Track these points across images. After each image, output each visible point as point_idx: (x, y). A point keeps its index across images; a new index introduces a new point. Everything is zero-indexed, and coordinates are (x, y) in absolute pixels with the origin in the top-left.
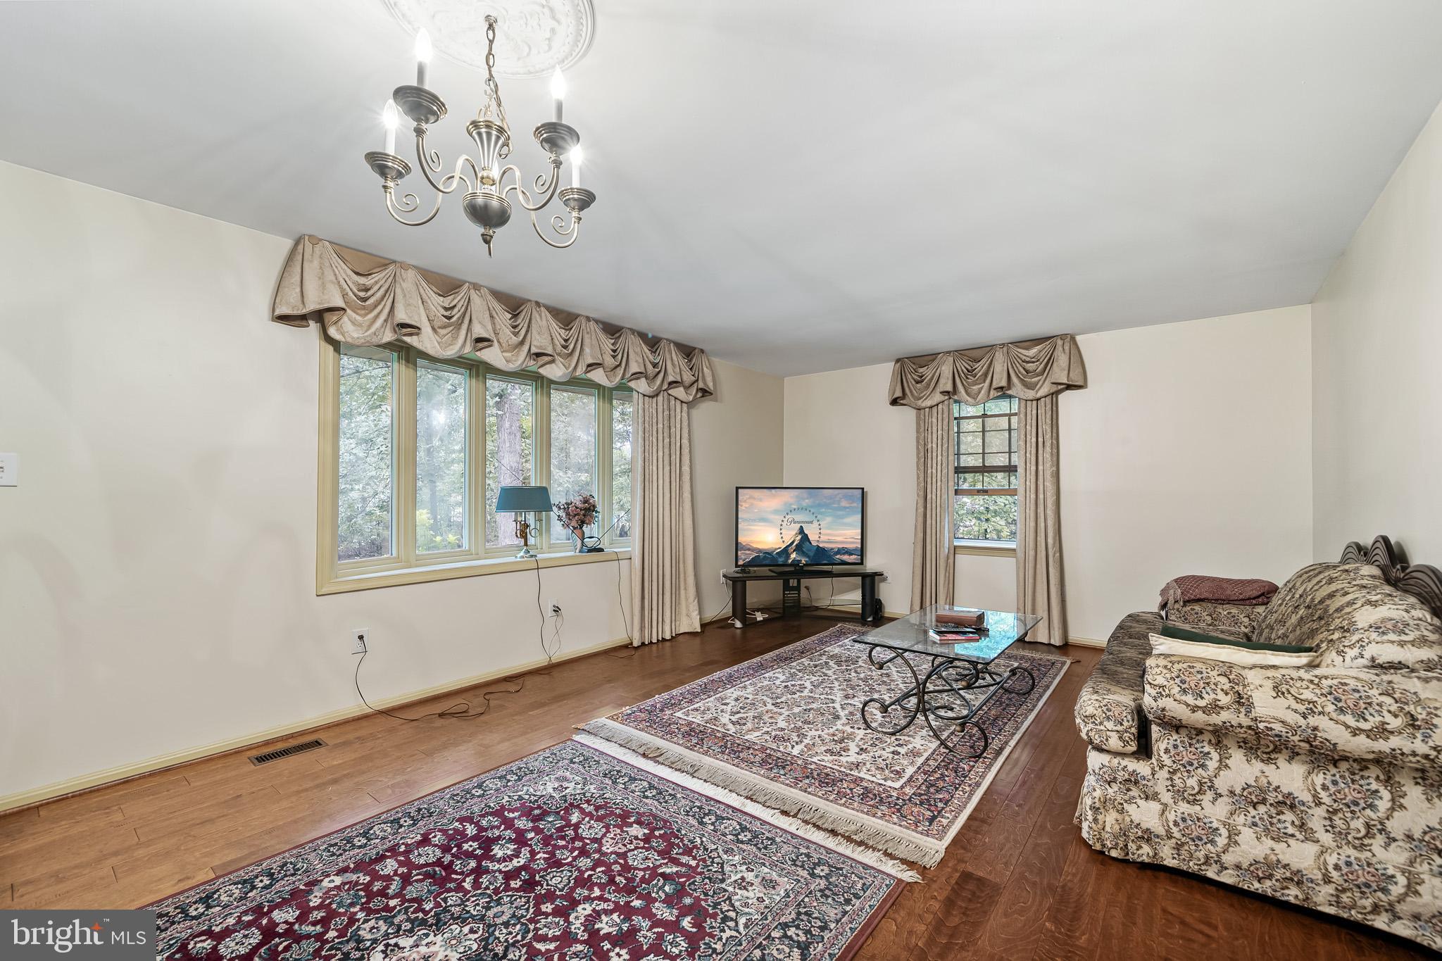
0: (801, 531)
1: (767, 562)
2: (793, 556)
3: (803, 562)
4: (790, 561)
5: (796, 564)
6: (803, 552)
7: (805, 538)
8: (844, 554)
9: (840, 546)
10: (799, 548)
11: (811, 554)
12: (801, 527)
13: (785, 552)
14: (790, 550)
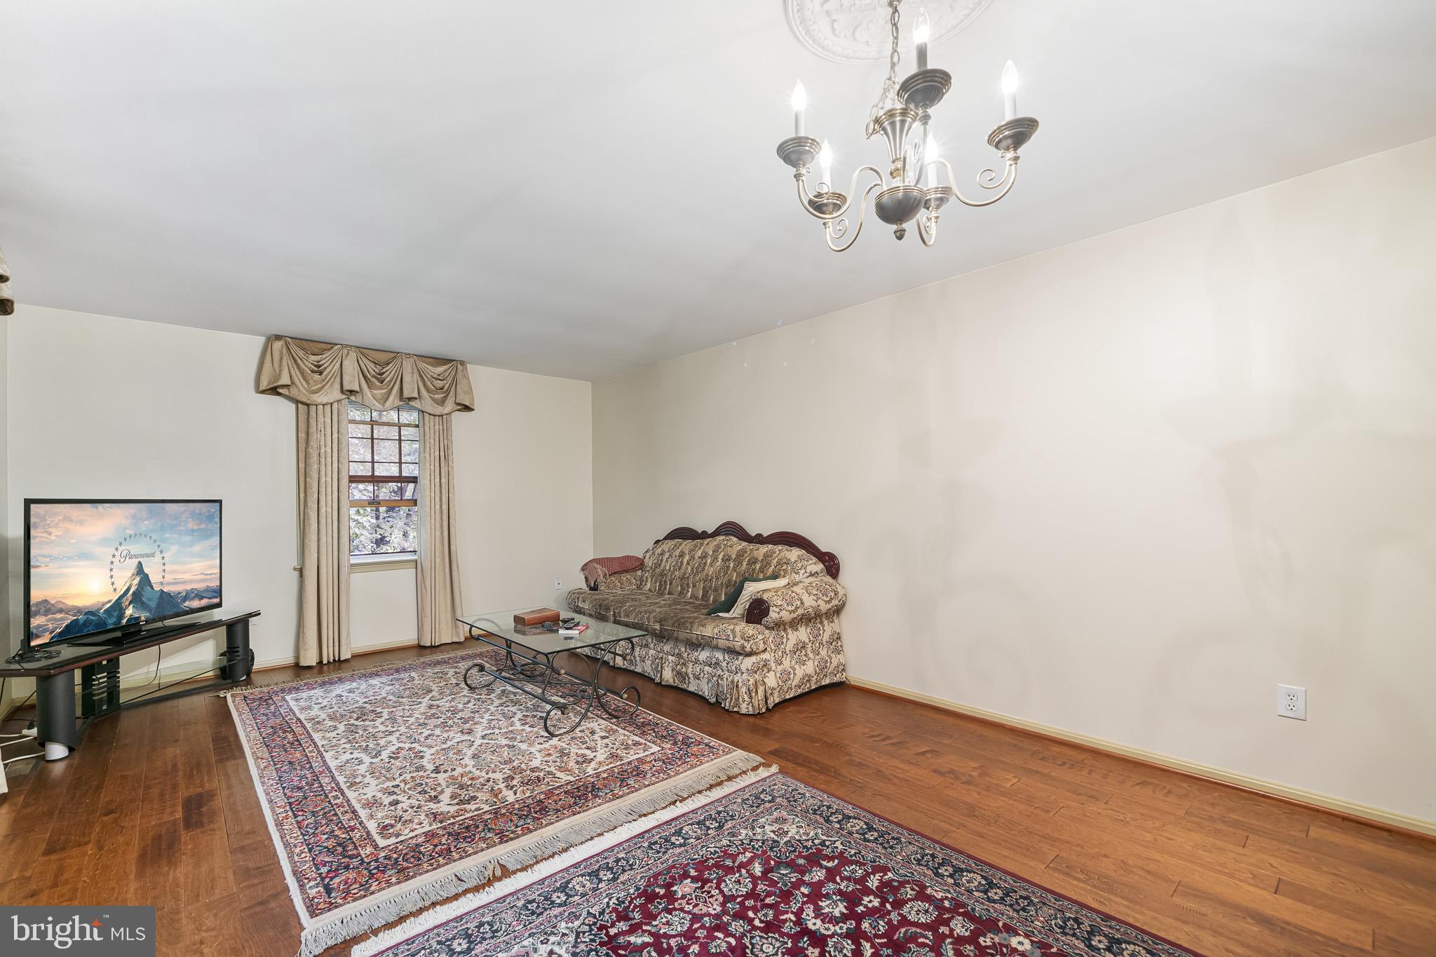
0: (140, 570)
1: (91, 630)
2: (129, 612)
3: (143, 618)
4: (124, 621)
5: (134, 622)
6: (143, 603)
7: (145, 580)
8: (193, 599)
9: (189, 587)
10: (137, 598)
11: (153, 604)
12: (140, 563)
13: (118, 607)
14: (125, 602)
